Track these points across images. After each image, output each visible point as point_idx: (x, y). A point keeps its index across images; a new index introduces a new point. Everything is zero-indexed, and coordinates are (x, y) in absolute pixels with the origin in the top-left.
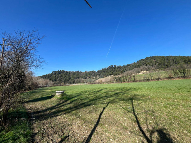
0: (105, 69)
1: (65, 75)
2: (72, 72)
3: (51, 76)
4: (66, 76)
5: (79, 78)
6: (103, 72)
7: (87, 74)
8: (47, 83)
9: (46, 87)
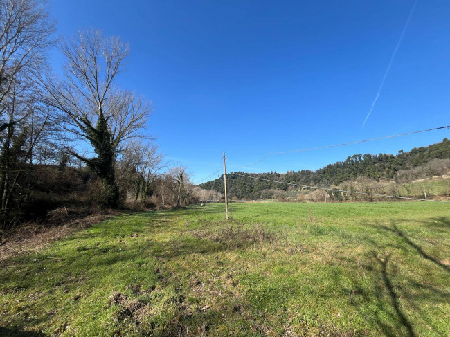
1: (244, 182)
2: (257, 175)
3: (220, 183)
4: (245, 184)
5: (269, 187)
6: (327, 175)
7: (290, 179)
8: (211, 197)
9: (209, 202)
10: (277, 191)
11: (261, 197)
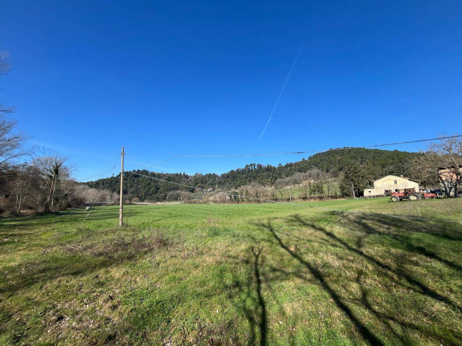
0: (238, 171)
1: (148, 182)
2: (164, 175)
4: (149, 184)
5: (177, 189)
6: (230, 179)
7: (198, 181)
8: (103, 198)
9: (100, 205)
10: (185, 193)
11: (167, 198)
